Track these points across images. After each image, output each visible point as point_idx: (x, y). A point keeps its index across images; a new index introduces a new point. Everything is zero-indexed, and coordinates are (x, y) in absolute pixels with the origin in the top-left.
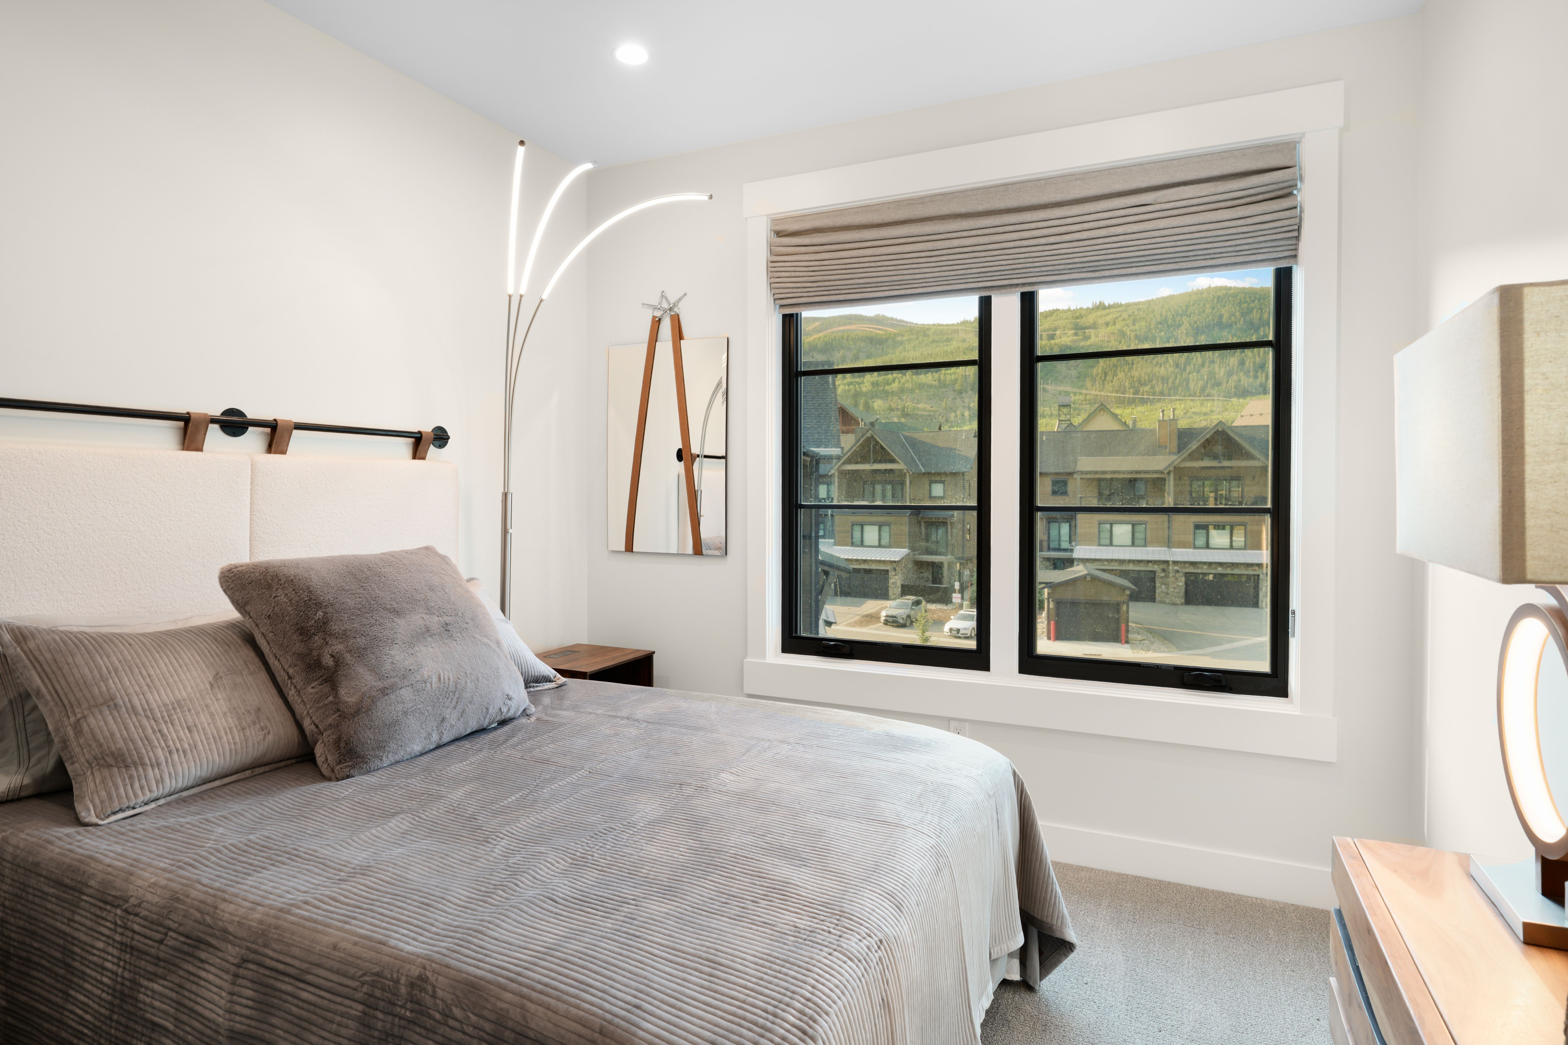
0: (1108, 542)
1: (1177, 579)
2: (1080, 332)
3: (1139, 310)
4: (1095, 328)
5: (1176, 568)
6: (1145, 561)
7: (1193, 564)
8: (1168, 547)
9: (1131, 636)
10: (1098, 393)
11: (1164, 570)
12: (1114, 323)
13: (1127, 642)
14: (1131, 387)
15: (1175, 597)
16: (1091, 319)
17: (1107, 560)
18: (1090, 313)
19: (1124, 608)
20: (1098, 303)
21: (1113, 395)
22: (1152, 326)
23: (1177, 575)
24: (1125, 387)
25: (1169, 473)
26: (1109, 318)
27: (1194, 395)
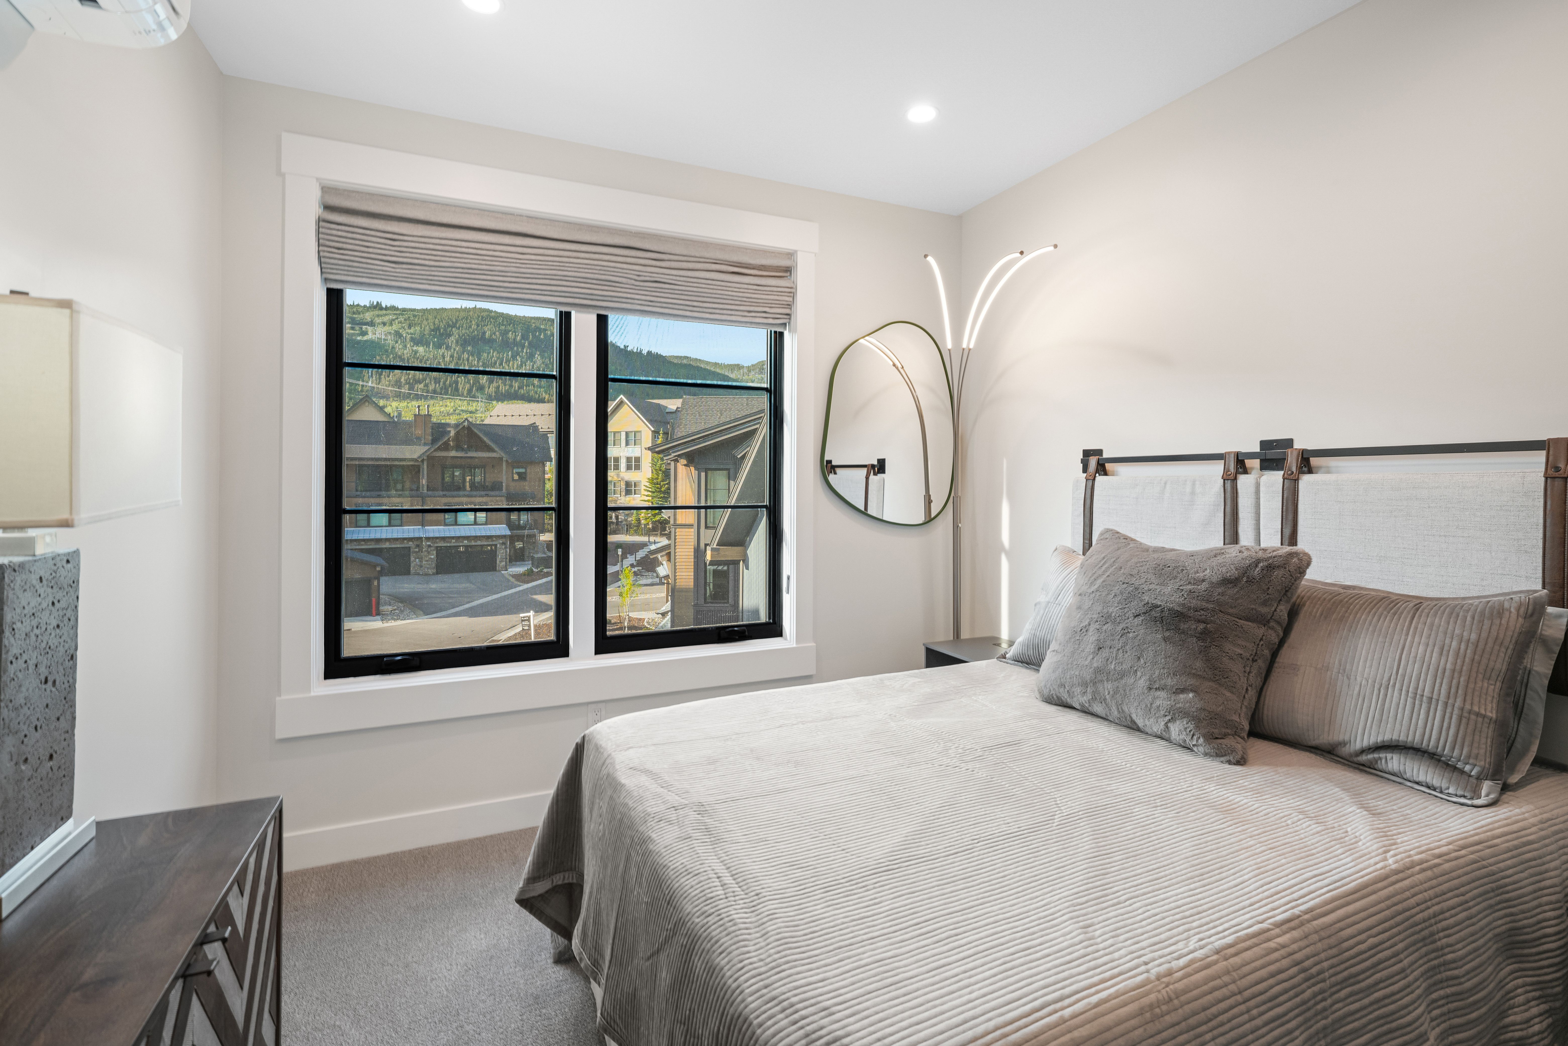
0: (365, 523)
1: (429, 553)
2: (357, 328)
3: (415, 316)
4: (372, 326)
5: (428, 543)
6: (400, 538)
7: (443, 539)
8: (423, 525)
9: (381, 608)
10: (375, 386)
11: (418, 546)
12: (391, 324)
13: (378, 614)
14: (407, 383)
15: (428, 568)
16: (368, 316)
17: (364, 540)
18: (368, 310)
19: (376, 583)
20: (375, 304)
21: (390, 388)
22: (426, 332)
23: (429, 550)
24: (401, 382)
25: (423, 461)
26: (386, 319)
27: (462, 395)
